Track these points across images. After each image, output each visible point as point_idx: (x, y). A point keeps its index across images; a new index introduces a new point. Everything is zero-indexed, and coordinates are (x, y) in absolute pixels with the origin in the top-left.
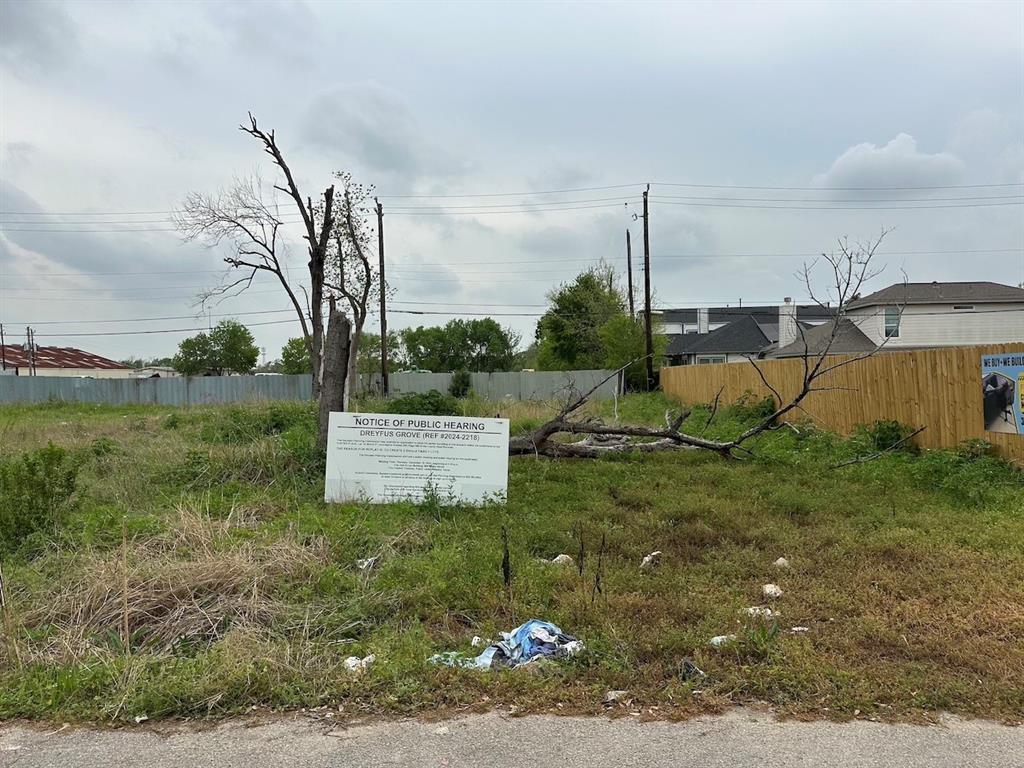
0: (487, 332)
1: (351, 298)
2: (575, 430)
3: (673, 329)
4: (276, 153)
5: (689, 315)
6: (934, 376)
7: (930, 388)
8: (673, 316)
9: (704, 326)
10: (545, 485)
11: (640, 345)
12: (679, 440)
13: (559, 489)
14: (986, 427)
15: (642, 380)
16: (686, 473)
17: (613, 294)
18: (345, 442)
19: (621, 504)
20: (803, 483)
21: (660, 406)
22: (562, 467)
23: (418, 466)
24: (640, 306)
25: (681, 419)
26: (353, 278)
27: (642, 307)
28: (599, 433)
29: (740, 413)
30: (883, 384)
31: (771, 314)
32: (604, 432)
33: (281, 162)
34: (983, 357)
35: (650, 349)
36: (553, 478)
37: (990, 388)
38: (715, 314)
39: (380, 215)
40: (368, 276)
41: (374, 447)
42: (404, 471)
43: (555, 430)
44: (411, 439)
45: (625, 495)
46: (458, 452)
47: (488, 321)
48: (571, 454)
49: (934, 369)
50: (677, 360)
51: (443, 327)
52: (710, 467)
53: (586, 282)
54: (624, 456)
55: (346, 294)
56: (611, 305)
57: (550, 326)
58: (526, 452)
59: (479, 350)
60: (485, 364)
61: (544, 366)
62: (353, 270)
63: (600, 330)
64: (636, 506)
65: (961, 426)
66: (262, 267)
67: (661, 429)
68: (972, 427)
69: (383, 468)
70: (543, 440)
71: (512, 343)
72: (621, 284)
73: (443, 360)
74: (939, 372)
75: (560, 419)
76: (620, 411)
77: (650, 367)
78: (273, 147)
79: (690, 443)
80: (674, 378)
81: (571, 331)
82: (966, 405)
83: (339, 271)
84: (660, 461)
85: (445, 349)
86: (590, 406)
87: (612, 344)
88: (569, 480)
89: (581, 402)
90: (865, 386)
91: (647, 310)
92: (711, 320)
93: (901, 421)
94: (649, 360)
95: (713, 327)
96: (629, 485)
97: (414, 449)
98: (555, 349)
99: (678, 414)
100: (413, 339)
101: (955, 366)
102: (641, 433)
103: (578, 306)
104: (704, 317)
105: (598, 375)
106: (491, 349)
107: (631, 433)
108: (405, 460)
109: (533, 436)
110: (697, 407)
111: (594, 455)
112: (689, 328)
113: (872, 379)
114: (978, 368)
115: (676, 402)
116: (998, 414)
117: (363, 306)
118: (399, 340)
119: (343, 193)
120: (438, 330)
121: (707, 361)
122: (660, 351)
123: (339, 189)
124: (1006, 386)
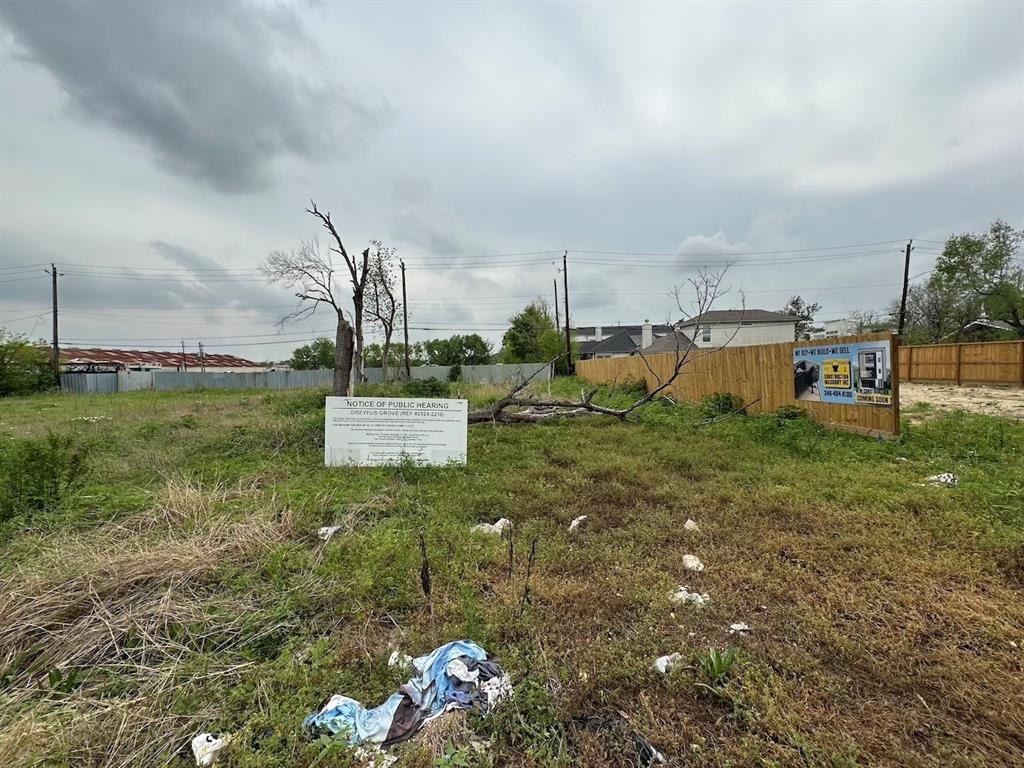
0: (474, 342)
1: (383, 320)
2: (522, 404)
3: (581, 339)
4: (331, 227)
5: (591, 331)
6: (758, 363)
7: (754, 372)
8: (582, 331)
9: (599, 337)
10: (497, 447)
11: (564, 348)
12: (591, 409)
13: (508, 449)
14: (796, 397)
15: (565, 369)
16: (598, 433)
17: (547, 318)
18: (340, 419)
19: (553, 462)
20: (679, 439)
21: (576, 385)
22: (510, 431)
23: (397, 437)
24: (563, 324)
25: (591, 395)
26: (384, 308)
27: (564, 325)
28: (538, 406)
29: (626, 389)
30: (720, 369)
31: (637, 330)
32: (541, 405)
33: (334, 233)
34: (795, 350)
35: (569, 349)
36: (505, 441)
37: (800, 370)
38: (605, 330)
39: (403, 270)
40: (393, 306)
41: (362, 423)
42: (386, 441)
43: (507, 404)
44: (392, 417)
45: (556, 454)
46: (428, 426)
47: (475, 335)
48: (519, 420)
49: (757, 358)
50: (585, 357)
51: (449, 340)
52: (613, 428)
53: (530, 311)
54: (554, 422)
55: (380, 317)
56: (546, 324)
57: (510, 338)
58: (487, 420)
59: (470, 353)
60: (471, 361)
61: (507, 361)
62: (384, 301)
63: (540, 339)
64: (563, 463)
65: (777, 396)
66: (322, 300)
67: (580, 403)
68: (786, 397)
69: (371, 439)
70: (499, 411)
71: (489, 348)
72: (551, 312)
73: (449, 359)
74: (761, 359)
75: (510, 397)
76: (551, 388)
77: (569, 361)
78: (329, 224)
79: (597, 411)
80: (583, 367)
81: (522, 340)
82: (781, 383)
83: (375, 303)
84: (579, 424)
85: (450, 353)
86: (532, 385)
87: (546, 347)
88: (516, 442)
89: (525, 384)
90: (708, 370)
91: (567, 328)
92: (603, 334)
93: (732, 393)
94: (569, 355)
95: (605, 338)
96: (559, 445)
97: (394, 424)
98: (513, 351)
99: (590, 391)
100: (430, 347)
101: (773, 356)
102: (567, 405)
103: (526, 325)
104: (599, 331)
105: (537, 366)
106: (476, 352)
107: (560, 404)
108: (388, 432)
109: (493, 408)
110: (599, 385)
111: (534, 421)
112: (591, 338)
113: (712, 365)
114: (791, 357)
115: (585, 382)
116: (806, 389)
117: (390, 325)
118: (423, 347)
119: (376, 253)
120: (446, 341)
121: (601, 357)
122: (575, 352)
123: (373, 251)
124: (812, 369)
